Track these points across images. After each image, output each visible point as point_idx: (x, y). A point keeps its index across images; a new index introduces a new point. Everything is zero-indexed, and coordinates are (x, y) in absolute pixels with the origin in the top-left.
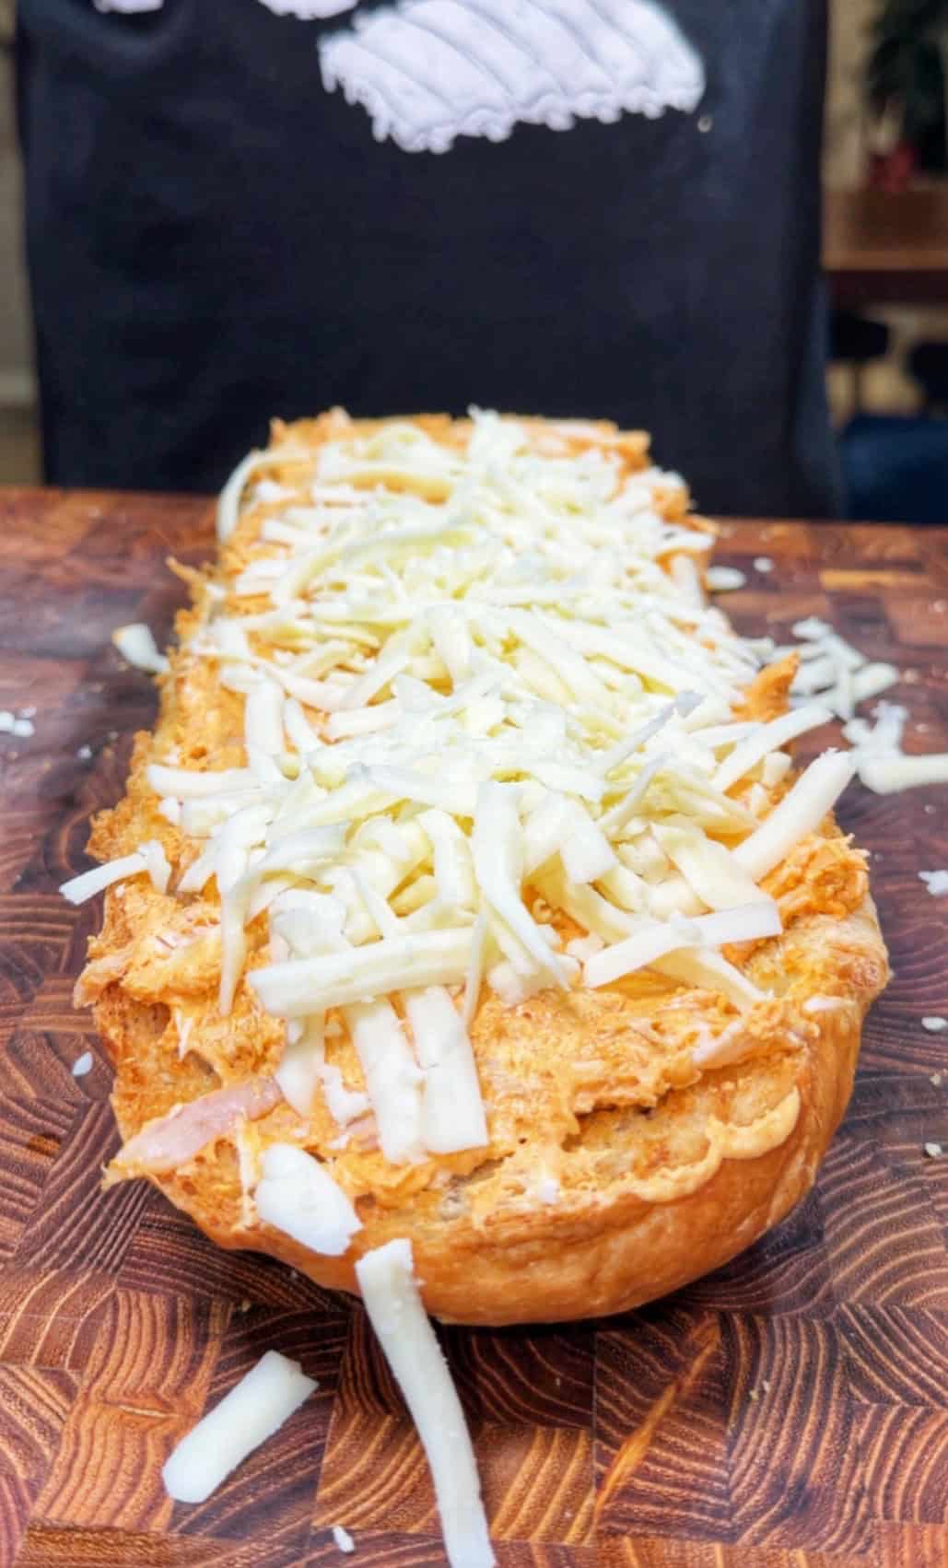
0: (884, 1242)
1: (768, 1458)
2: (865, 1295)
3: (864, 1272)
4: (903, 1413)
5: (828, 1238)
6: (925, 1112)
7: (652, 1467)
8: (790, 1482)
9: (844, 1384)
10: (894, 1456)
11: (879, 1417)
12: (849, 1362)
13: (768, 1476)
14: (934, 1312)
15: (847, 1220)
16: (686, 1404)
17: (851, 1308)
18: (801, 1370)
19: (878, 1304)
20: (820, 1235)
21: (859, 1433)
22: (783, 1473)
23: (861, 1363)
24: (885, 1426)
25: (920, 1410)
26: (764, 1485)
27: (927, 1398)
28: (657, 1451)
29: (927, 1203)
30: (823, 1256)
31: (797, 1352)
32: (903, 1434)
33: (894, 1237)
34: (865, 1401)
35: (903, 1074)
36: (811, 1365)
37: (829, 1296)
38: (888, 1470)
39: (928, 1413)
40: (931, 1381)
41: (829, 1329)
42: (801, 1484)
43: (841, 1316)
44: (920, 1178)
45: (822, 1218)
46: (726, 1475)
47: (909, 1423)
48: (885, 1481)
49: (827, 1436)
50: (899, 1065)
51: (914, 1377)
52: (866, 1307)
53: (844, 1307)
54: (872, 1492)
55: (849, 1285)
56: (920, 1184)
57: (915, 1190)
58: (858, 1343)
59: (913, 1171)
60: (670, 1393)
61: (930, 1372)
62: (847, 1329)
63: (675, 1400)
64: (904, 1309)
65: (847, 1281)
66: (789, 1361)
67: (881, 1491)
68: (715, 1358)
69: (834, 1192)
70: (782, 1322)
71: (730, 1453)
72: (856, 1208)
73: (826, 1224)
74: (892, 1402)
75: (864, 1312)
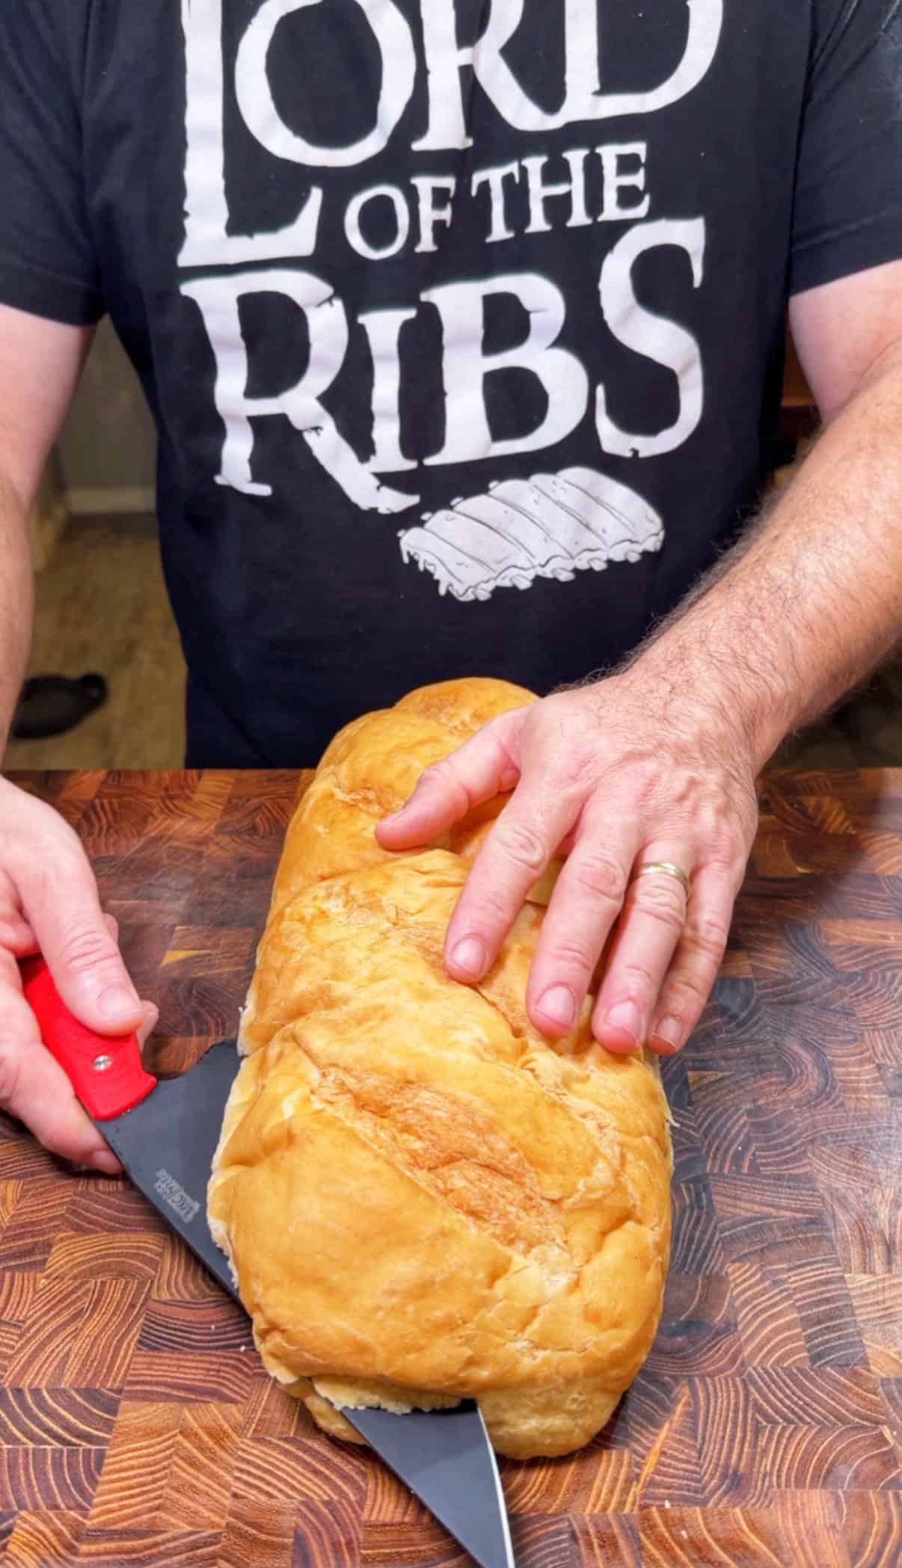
0: (769, 1328)
1: (719, 1459)
2: (761, 1362)
3: (760, 1347)
4: (784, 1429)
5: (740, 1327)
6: (788, 1242)
7: (662, 1468)
8: (731, 1471)
9: (753, 1414)
10: (780, 1454)
11: (772, 1433)
12: (755, 1401)
13: (720, 1469)
14: (798, 1369)
15: (750, 1316)
16: (676, 1432)
17: (755, 1369)
18: (732, 1408)
19: (768, 1366)
20: (736, 1325)
21: (762, 1442)
22: (727, 1466)
23: (761, 1401)
24: (776, 1436)
25: (793, 1426)
26: (718, 1474)
27: (796, 1420)
28: (663, 1459)
29: (791, 1302)
30: (739, 1339)
31: (729, 1397)
32: (784, 1441)
33: (774, 1325)
34: (765, 1424)
35: (776, 1217)
36: (736, 1404)
37: (743, 1364)
38: (778, 1461)
39: (796, 1429)
40: (796, 1409)
41: (744, 1382)
42: (736, 1472)
43: (750, 1375)
44: (786, 1286)
45: (736, 1315)
46: (698, 1469)
47: (787, 1434)
48: (777, 1467)
49: (747, 1445)
50: (773, 1211)
51: (788, 1407)
52: (763, 1369)
53: (750, 1369)
54: (771, 1474)
55: (753, 1354)
56: (786, 1290)
57: (785, 1294)
58: (759, 1390)
59: (784, 1281)
60: (667, 1426)
61: (796, 1404)
62: (755, 1383)
63: (670, 1430)
64: (782, 1368)
65: (751, 1353)
66: (725, 1403)
67: (775, 1473)
68: (687, 1404)
69: (742, 1298)
70: (720, 1380)
71: (699, 1457)
72: (754, 1307)
73: (739, 1319)
74: (778, 1423)
75: (761, 1371)
